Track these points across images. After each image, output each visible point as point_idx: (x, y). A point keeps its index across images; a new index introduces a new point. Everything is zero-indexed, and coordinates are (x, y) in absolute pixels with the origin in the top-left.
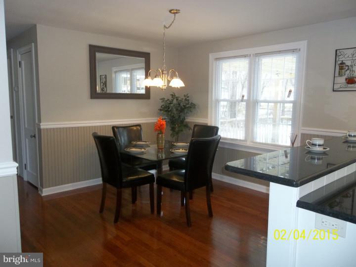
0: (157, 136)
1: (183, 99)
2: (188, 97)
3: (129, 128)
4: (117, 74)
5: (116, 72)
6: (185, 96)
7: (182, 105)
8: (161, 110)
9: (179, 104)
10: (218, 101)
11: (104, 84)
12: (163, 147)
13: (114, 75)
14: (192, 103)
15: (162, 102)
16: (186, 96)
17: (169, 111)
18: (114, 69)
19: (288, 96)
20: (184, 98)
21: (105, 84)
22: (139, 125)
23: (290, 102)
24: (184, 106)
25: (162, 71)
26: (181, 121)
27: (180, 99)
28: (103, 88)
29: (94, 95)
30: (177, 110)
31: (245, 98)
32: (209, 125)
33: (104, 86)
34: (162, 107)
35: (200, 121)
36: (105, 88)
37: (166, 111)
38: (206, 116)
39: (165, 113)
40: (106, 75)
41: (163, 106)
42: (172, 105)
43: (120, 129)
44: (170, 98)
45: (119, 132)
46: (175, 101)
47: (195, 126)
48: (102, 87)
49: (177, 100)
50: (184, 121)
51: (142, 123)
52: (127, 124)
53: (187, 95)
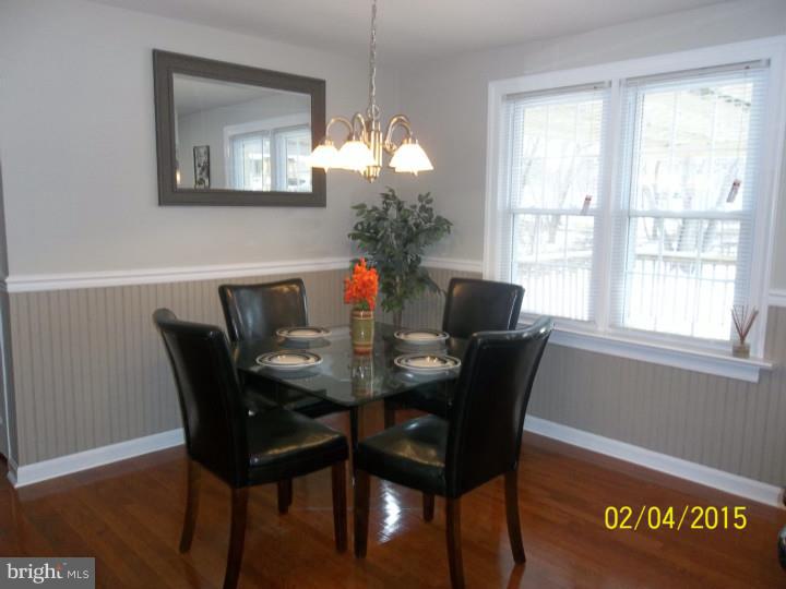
0: (353, 315)
1: (415, 207)
2: (430, 201)
3: (268, 289)
4: (236, 144)
5: (233, 139)
6: (420, 198)
7: (411, 222)
8: (355, 237)
9: (406, 221)
10: (511, 213)
11: (203, 169)
12: (371, 348)
13: (227, 150)
14: (439, 218)
15: (358, 215)
16: (425, 199)
17: (377, 241)
18: (229, 131)
19: (730, 200)
20: (419, 205)
21: (207, 168)
22: (298, 282)
23: (733, 217)
24: (417, 225)
25: (369, 124)
26: (410, 267)
27: (406, 206)
28: (201, 179)
29: (169, 195)
30: (398, 236)
31: (593, 204)
32: (486, 277)
33: (204, 174)
34: (356, 228)
35: (464, 266)
36: (207, 181)
37: (370, 239)
38: (478, 254)
39: (366, 245)
40: (208, 147)
41: (360, 227)
42: (386, 224)
43: (243, 292)
44: (379, 205)
45: (239, 301)
46: (393, 213)
47: (454, 282)
48: (198, 177)
49: (399, 209)
50: (416, 266)
51: (305, 274)
52: (263, 277)
53: (428, 195)
